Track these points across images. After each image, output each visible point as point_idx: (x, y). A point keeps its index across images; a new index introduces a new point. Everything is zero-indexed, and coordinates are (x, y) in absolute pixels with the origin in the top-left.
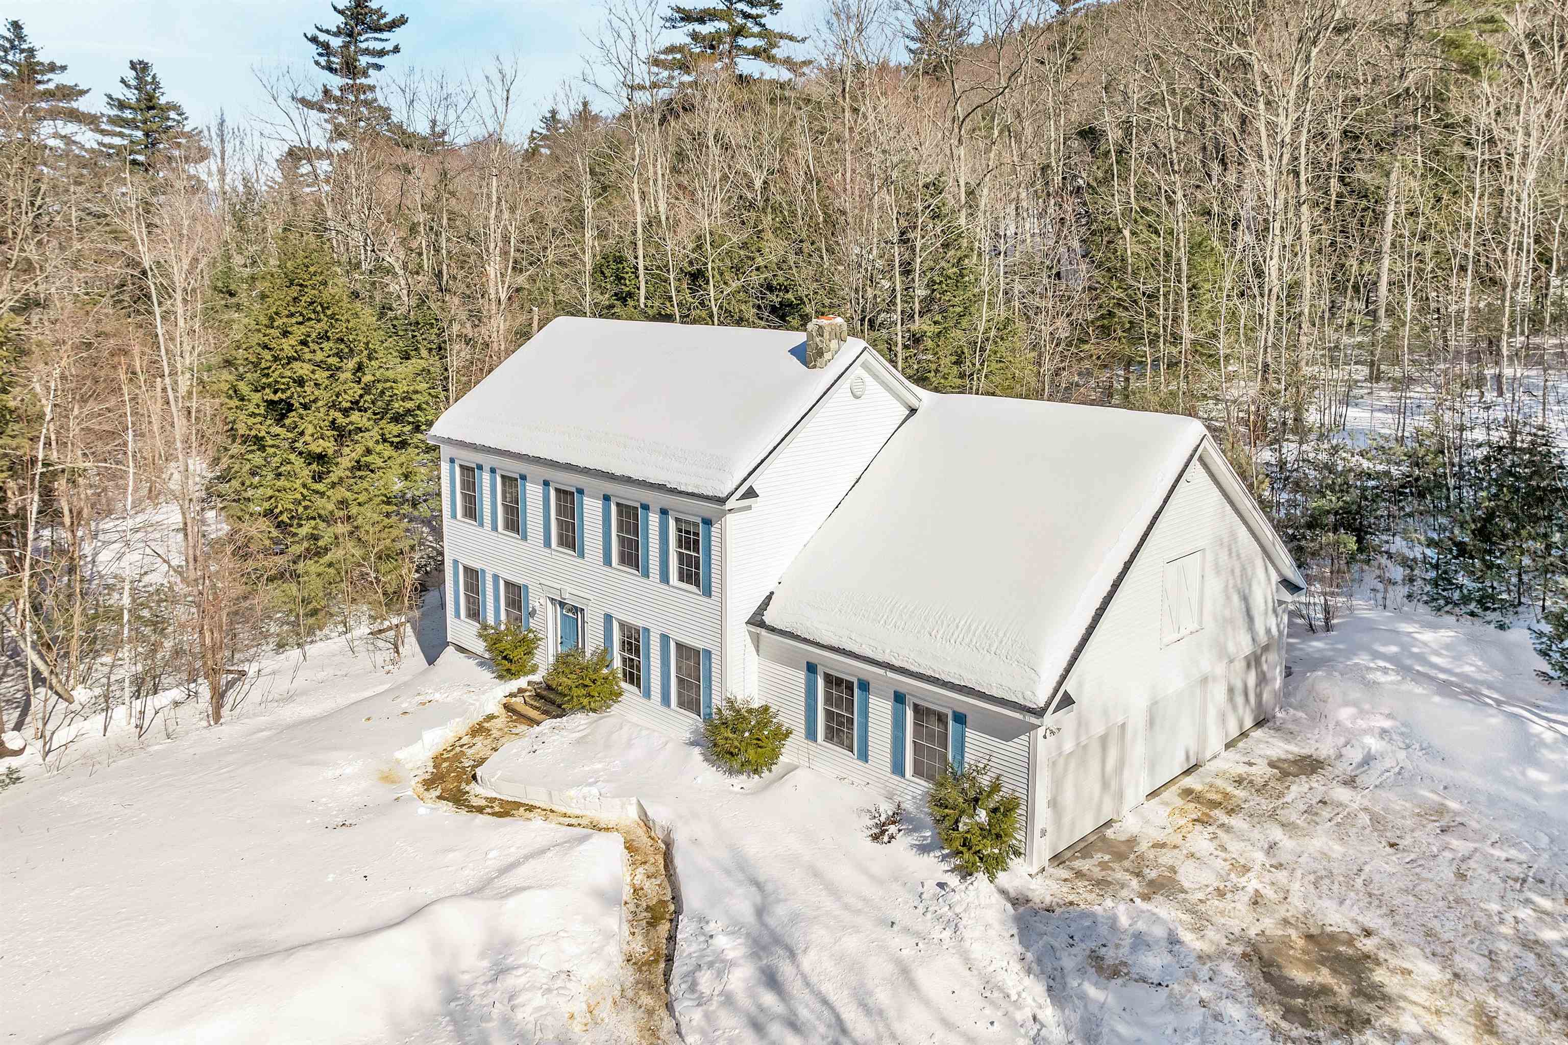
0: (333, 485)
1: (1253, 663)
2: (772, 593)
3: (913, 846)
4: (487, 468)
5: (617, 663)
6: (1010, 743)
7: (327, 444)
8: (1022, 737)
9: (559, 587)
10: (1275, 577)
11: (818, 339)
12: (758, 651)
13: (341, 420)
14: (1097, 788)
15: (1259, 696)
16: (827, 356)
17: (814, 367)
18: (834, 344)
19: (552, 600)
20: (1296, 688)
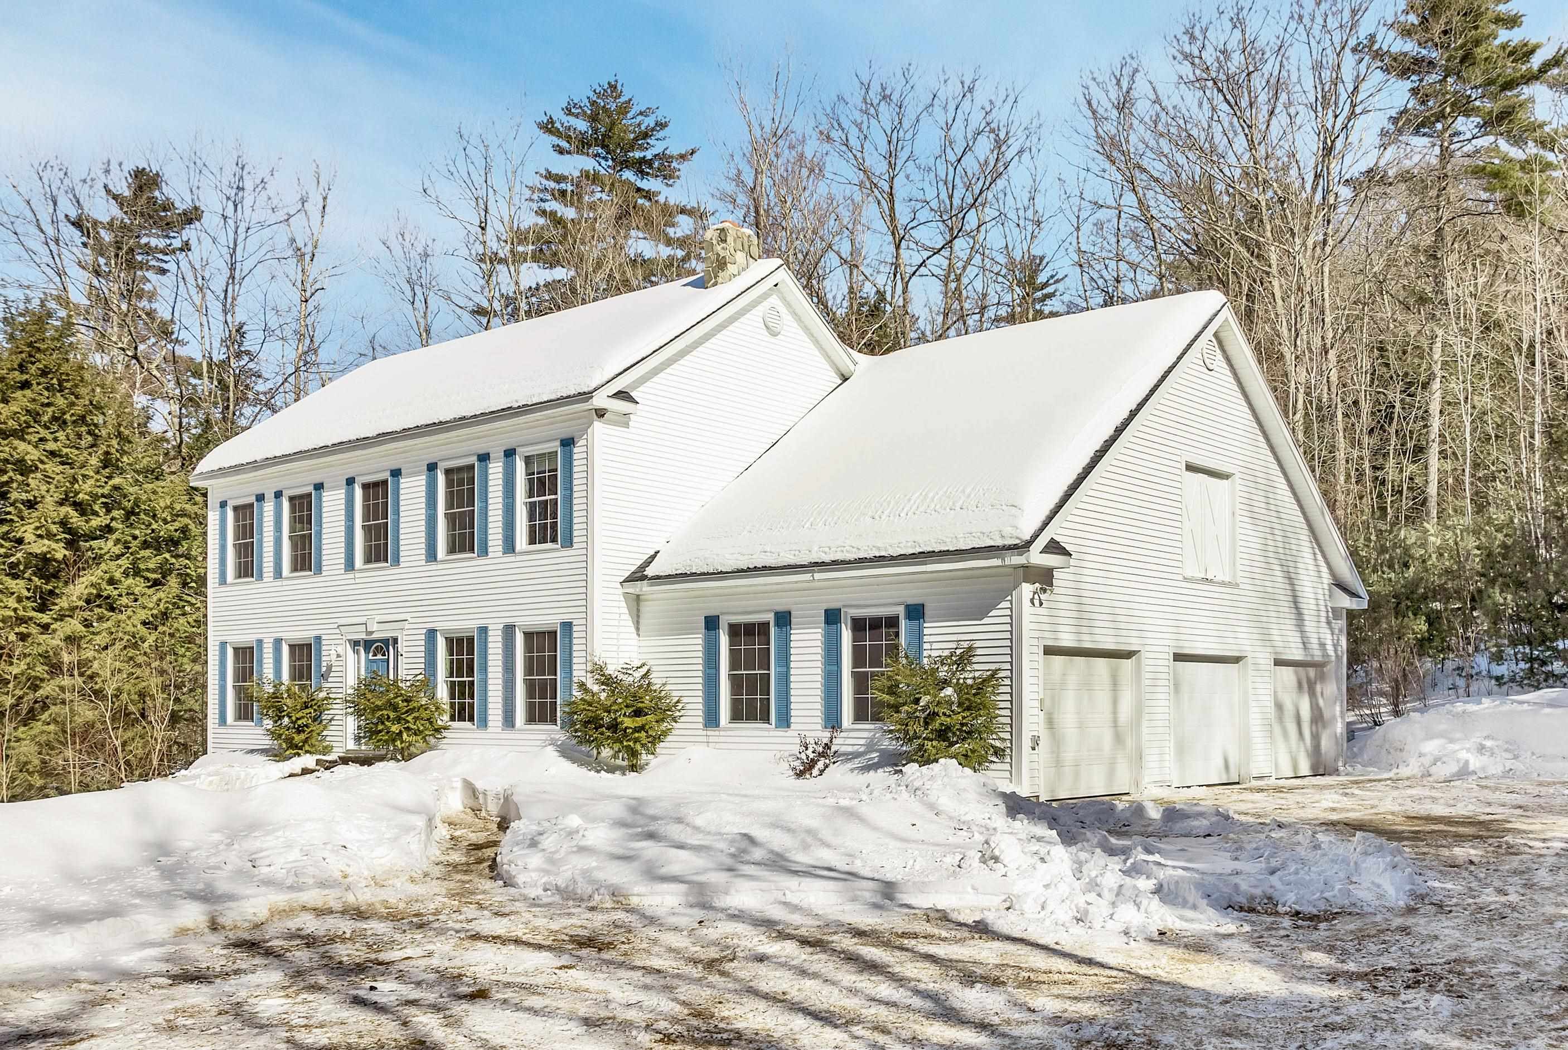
0: (61, 618)
1: (1305, 686)
2: (657, 552)
3: (852, 770)
4: (270, 496)
5: (442, 693)
6: (985, 621)
7: (54, 545)
8: (1002, 605)
9: (363, 620)
10: (1326, 578)
11: (719, 248)
12: (638, 629)
13: (76, 519)
14: (1107, 737)
15: (1316, 738)
16: (731, 269)
17: (715, 284)
18: (740, 257)
19: (356, 643)
20: (1361, 749)
